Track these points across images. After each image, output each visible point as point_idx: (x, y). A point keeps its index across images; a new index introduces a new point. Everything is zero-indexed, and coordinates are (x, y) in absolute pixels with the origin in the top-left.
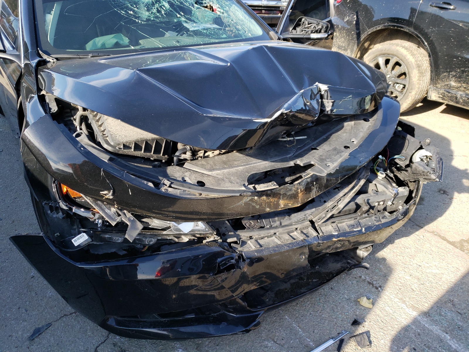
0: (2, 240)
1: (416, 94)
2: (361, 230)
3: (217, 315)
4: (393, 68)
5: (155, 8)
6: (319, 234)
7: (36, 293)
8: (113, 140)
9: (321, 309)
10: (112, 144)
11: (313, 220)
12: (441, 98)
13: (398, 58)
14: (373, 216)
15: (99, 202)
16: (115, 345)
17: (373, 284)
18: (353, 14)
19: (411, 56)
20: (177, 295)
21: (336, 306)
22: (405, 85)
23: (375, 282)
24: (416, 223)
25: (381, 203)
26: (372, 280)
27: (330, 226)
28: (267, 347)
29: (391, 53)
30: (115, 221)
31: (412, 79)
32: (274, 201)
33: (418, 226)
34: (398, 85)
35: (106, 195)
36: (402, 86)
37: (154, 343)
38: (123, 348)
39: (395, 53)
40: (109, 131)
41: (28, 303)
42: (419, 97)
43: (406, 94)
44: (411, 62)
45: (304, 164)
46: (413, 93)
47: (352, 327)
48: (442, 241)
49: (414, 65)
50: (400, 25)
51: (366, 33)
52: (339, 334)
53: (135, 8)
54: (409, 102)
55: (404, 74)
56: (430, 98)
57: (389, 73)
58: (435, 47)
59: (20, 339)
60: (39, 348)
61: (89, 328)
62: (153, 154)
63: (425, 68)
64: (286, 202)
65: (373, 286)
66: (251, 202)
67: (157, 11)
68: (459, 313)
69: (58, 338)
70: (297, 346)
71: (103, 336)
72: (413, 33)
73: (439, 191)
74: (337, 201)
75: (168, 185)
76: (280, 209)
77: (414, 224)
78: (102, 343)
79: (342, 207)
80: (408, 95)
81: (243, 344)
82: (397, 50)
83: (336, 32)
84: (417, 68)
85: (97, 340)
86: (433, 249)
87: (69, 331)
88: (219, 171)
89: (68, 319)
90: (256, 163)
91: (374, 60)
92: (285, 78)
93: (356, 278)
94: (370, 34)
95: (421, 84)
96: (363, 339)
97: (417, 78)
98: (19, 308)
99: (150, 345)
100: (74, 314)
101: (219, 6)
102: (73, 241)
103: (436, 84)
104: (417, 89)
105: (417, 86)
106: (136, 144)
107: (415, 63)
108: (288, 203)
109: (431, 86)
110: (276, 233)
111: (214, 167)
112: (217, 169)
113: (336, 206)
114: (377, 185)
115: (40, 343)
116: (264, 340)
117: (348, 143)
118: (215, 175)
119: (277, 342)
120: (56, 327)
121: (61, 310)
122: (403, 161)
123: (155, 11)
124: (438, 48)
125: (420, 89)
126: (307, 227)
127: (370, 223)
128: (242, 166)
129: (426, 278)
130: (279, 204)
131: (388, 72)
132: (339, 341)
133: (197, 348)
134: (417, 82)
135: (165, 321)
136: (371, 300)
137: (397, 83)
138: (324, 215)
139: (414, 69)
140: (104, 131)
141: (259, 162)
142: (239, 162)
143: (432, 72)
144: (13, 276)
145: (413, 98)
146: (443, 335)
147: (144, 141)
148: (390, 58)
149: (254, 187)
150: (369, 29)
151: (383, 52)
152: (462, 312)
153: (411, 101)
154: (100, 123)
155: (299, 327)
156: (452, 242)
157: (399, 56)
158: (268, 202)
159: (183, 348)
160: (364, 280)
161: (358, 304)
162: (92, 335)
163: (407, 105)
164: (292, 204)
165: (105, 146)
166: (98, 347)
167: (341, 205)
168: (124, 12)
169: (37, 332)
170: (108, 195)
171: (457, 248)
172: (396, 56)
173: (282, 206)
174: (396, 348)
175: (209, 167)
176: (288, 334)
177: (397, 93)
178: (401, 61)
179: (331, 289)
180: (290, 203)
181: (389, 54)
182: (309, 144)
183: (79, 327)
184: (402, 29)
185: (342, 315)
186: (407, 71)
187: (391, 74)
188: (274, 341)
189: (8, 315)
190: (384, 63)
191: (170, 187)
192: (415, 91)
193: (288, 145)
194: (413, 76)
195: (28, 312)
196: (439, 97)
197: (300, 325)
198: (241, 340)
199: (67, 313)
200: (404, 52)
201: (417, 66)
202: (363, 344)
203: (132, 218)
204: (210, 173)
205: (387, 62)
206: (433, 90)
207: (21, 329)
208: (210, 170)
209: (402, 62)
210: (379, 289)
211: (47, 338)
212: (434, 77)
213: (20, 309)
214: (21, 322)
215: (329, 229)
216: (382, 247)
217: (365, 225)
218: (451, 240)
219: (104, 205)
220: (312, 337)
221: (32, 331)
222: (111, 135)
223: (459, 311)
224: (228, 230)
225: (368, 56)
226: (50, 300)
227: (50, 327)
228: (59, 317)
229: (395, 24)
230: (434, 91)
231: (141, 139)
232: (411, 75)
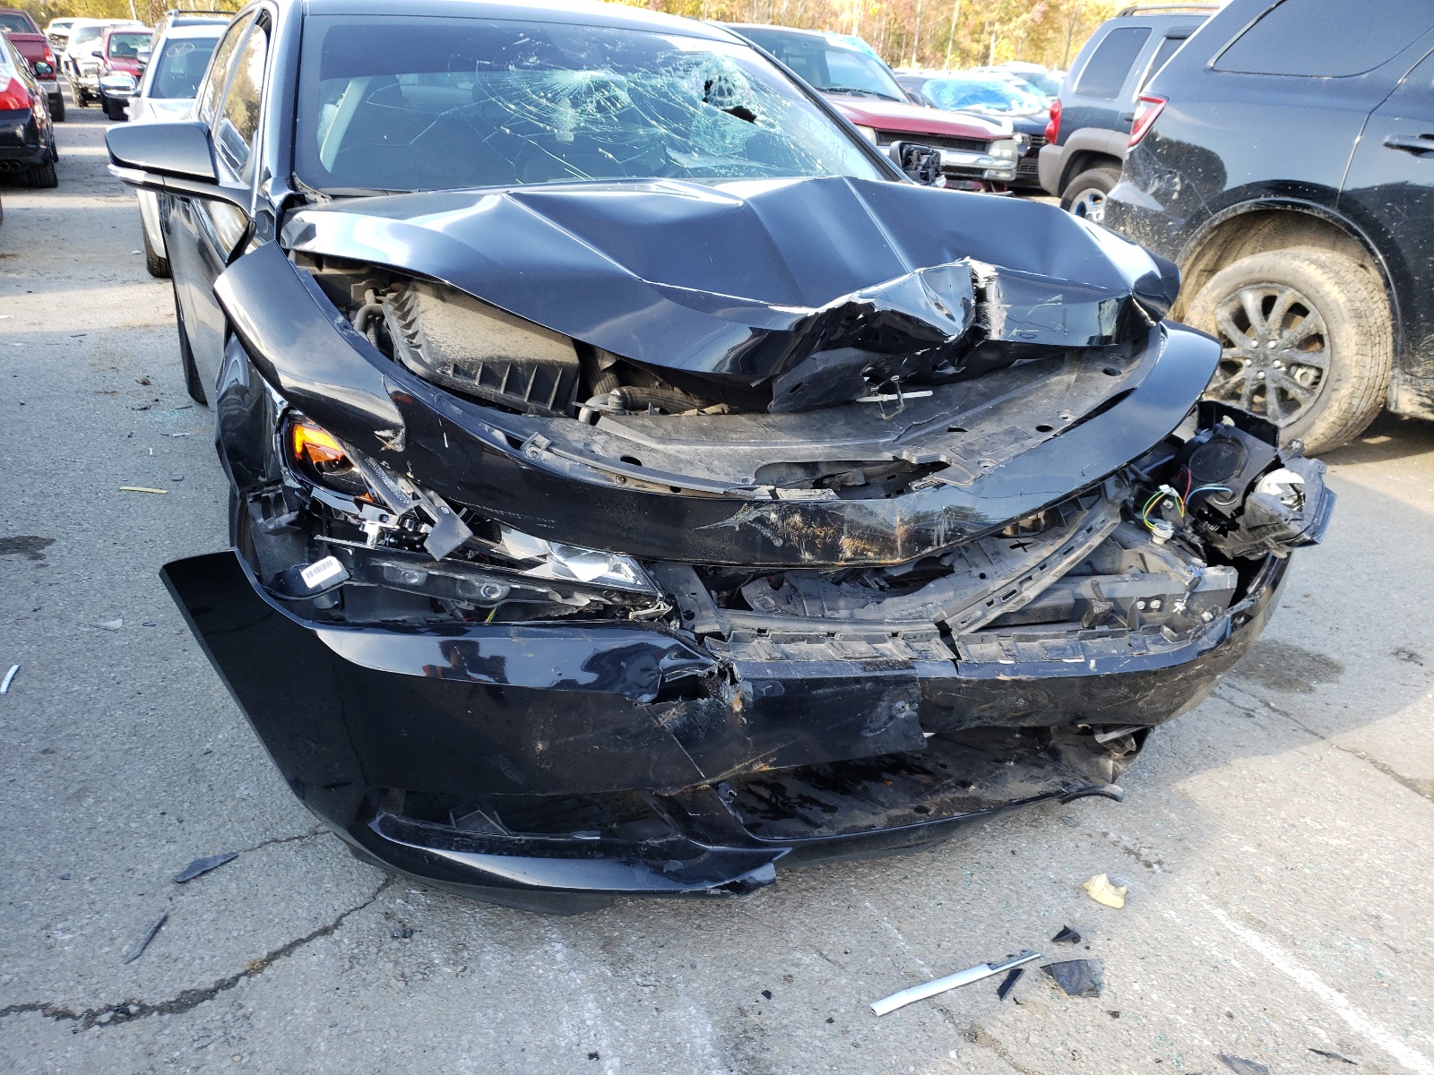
0: (147, 667)
1: (1352, 395)
2: (1086, 664)
3: (660, 844)
4: (1286, 322)
5: (591, 102)
6: (959, 658)
7: (210, 786)
8: (430, 354)
9: (971, 896)
10: (428, 360)
11: (947, 622)
12: (1429, 406)
13: (1297, 293)
14: (1123, 632)
15: (371, 461)
16: (388, 916)
17: (1138, 855)
18: (1170, 172)
19: (1336, 287)
20: (548, 743)
21: (1017, 893)
22: (1320, 370)
23: (1147, 850)
24: (1307, 725)
25: (1155, 604)
26: (1138, 846)
27: (996, 643)
28: (798, 965)
29: (1278, 277)
30: (404, 506)
31: (1339, 350)
32: (826, 535)
33: (1312, 732)
34: (1300, 371)
35: (387, 439)
36: (1312, 373)
37: (491, 924)
38: (409, 925)
39: (1289, 279)
40: (425, 334)
41: (186, 805)
42: (1363, 404)
43: (1323, 395)
44: (1336, 301)
45: (919, 459)
46: (1345, 391)
47: (1055, 946)
48: (1379, 773)
49: (1345, 311)
50: (1301, 201)
51: (1206, 223)
52: (1010, 956)
53: (541, 97)
54: (1332, 419)
55: (1318, 338)
56: (1396, 408)
57: (1275, 335)
58: (1402, 258)
59: (154, 879)
60: (197, 901)
61: (329, 873)
62: (529, 400)
63: (1379, 321)
64: (860, 544)
65: (1138, 858)
66: (758, 527)
67: (597, 108)
68: (1391, 948)
69: (248, 886)
70: (882, 972)
71: (362, 894)
72: (1338, 220)
73: (1396, 654)
74: (1019, 580)
75: (544, 447)
76: (843, 563)
77: (1298, 725)
78: (356, 909)
79: (1032, 597)
80: (1329, 399)
81: (734, 951)
82: (1296, 271)
83: (1124, 225)
84: (1355, 320)
85: (346, 901)
86: (1344, 789)
87: (276, 875)
88: (685, 447)
89: (280, 849)
90: (789, 444)
91: (1231, 300)
92: (889, 250)
93: (1090, 836)
94: (1216, 227)
95: (1369, 367)
96: (1077, 972)
97: (1354, 348)
98: (163, 814)
99: (480, 926)
100: (297, 841)
101: (765, 110)
102: (304, 573)
103: (1411, 366)
104: (1355, 380)
105: (1355, 372)
106: (485, 369)
107: (1348, 304)
108: (864, 549)
109: (1397, 371)
110: (833, 635)
111: (674, 436)
112: (679, 441)
113: (1014, 592)
114: (1148, 557)
115: (201, 892)
116: (795, 949)
117: (1049, 420)
118: (673, 452)
119: (829, 957)
120: (247, 862)
121: (267, 830)
122: (1228, 501)
123: (591, 107)
124: (1411, 263)
125: (1366, 380)
126: (927, 637)
127: (1115, 651)
128: (748, 444)
129: (1307, 855)
130: (838, 546)
131: (1270, 334)
132: (1007, 973)
133: (603, 948)
134: (1355, 358)
135: (520, 840)
136: (1123, 890)
137: (1300, 365)
138: (979, 613)
139: (1344, 321)
140: (413, 336)
141: (797, 444)
142: (743, 436)
143: (1395, 329)
144: (161, 745)
145: (1344, 406)
146: (1324, 992)
147: (508, 363)
148: (1277, 294)
149: (773, 493)
150: (1214, 212)
151: (1257, 276)
152: (1400, 947)
153: (1337, 414)
154: (410, 332)
155: (898, 930)
156: (1410, 779)
157: (1300, 286)
158: (807, 536)
159: (566, 942)
160: (1115, 844)
161: (1082, 894)
162: (334, 890)
163: (1327, 426)
164: (875, 553)
165: (412, 365)
166: (344, 915)
167: (1030, 592)
168: (513, 107)
169: (201, 869)
170: (393, 442)
171: (1423, 795)
172: (1291, 286)
173: (849, 554)
174: (1174, 1006)
175: (660, 432)
176: (864, 943)
177: (1299, 391)
178: (1306, 300)
179: (1010, 854)
180: (869, 550)
181: (1271, 282)
182: (944, 418)
183: (304, 869)
184: (1306, 211)
185: (1030, 915)
186: (1325, 328)
187: (1281, 336)
188: (821, 954)
189: (133, 825)
190: (1260, 307)
191: (548, 449)
192: (1349, 386)
193: (884, 416)
194: (1341, 342)
195: (185, 823)
196: (1423, 404)
197: (903, 926)
198: (730, 942)
199: (279, 837)
200: (1313, 274)
201: (1353, 315)
202: (1074, 984)
203: (447, 509)
204: (661, 447)
205: (1268, 304)
206: (1401, 382)
207: (160, 859)
208: (662, 440)
209: (1309, 304)
210: (1156, 867)
211: (217, 883)
212: (1402, 345)
213: (166, 816)
214: (164, 842)
215: (990, 649)
216: (1187, 772)
217: (1100, 653)
218: (1407, 775)
219: (383, 468)
220: (930, 957)
221: (186, 864)
222: (429, 342)
223: (1392, 943)
224: (700, 602)
225: (1213, 289)
226: (243, 804)
227: (233, 862)
228: (258, 842)
229: (1288, 199)
230: (1405, 387)
231: (499, 357)
232: (1337, 340)
